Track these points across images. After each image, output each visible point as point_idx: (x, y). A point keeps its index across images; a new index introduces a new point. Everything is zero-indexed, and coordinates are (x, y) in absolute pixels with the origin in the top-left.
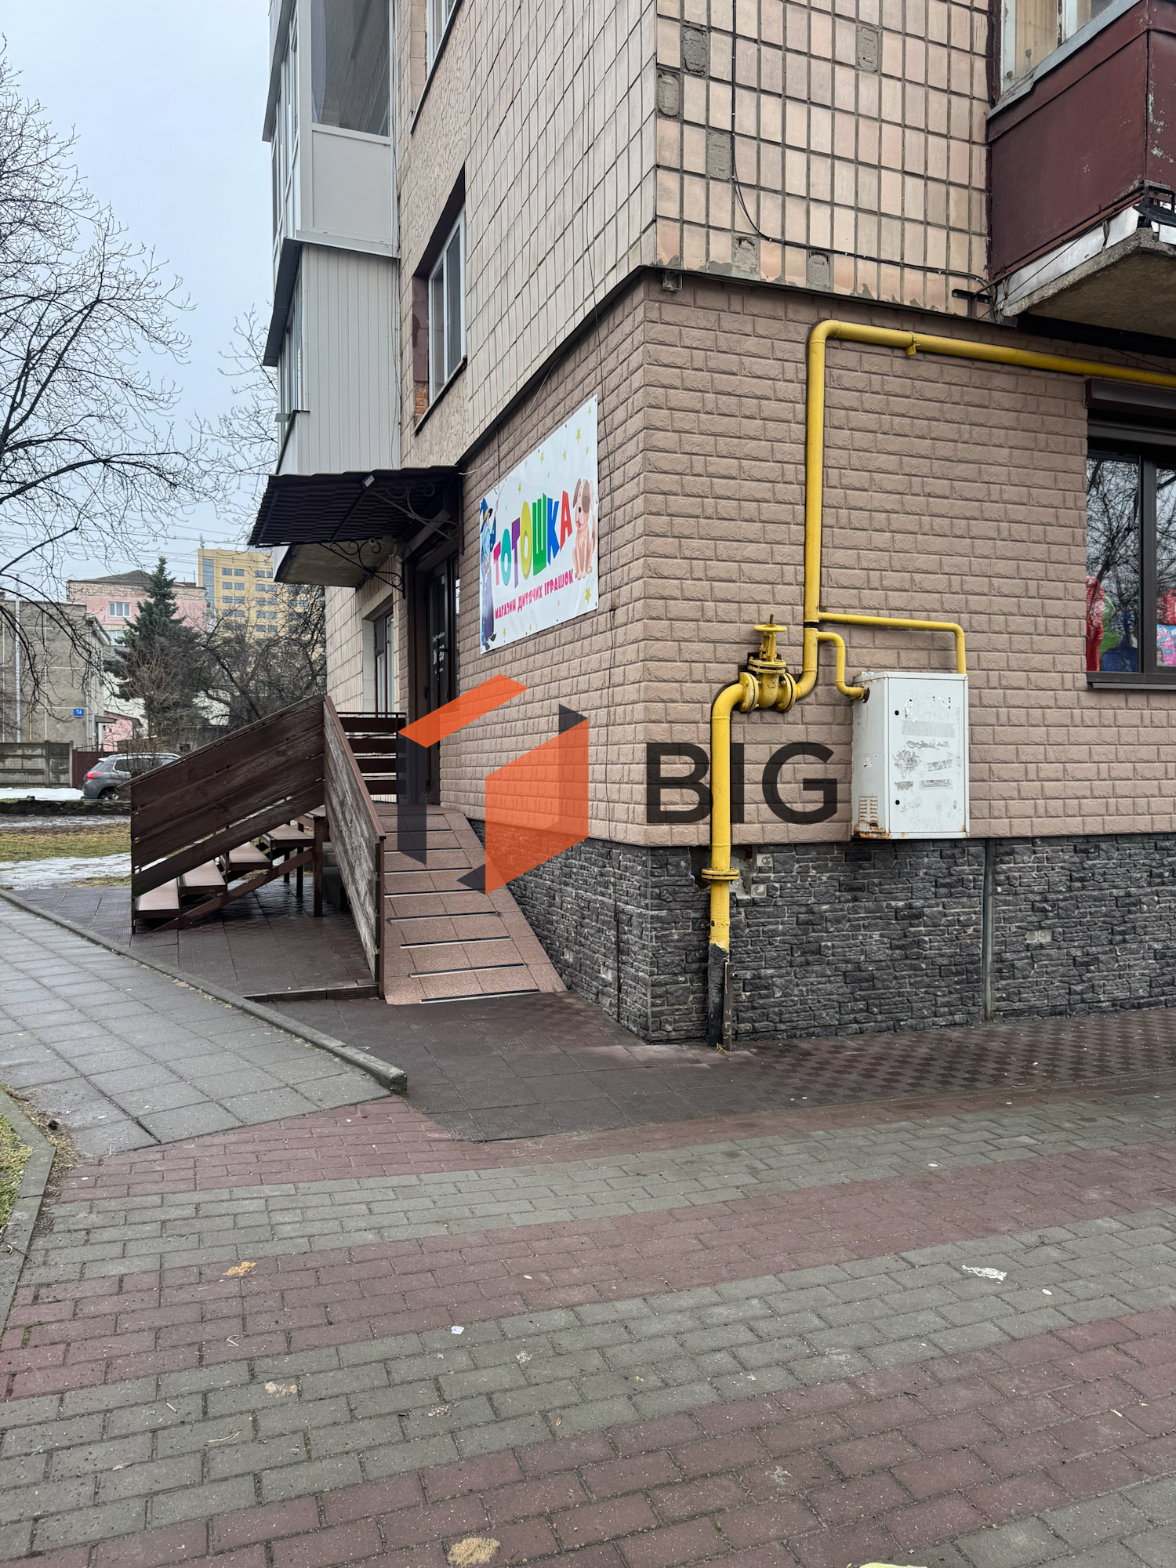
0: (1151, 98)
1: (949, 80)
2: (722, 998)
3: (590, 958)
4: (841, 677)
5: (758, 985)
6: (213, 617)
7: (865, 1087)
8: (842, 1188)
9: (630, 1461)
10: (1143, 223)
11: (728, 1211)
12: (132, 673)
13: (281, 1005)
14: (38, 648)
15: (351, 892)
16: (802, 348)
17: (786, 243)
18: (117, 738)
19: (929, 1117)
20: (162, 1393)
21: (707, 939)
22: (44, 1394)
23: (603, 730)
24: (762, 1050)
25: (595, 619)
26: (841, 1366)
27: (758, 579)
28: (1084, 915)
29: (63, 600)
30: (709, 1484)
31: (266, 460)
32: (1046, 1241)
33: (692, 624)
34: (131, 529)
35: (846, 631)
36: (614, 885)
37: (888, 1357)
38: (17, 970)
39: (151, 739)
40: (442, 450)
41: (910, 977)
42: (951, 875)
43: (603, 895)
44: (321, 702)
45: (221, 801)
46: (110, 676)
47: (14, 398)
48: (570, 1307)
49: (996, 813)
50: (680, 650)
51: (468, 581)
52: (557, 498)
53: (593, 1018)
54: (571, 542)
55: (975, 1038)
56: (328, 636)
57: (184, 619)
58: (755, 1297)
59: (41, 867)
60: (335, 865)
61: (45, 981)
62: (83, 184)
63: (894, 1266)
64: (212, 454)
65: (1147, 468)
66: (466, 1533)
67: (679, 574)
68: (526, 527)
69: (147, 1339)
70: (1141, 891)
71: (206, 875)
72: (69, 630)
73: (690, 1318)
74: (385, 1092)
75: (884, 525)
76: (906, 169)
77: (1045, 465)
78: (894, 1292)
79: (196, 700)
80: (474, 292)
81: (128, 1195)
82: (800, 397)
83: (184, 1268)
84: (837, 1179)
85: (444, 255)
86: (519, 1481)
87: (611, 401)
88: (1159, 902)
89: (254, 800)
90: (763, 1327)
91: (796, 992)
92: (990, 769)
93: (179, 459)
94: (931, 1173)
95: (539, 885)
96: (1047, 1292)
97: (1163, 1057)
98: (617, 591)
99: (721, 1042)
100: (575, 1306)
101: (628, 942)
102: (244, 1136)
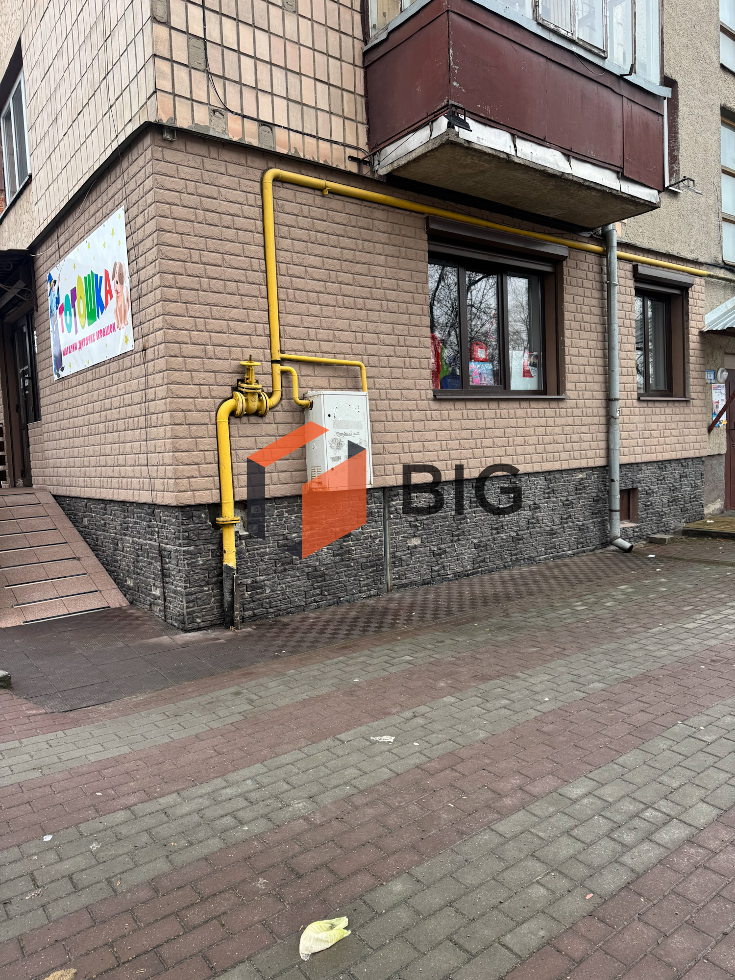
0: (451, 51)
1: (339, 24)
2: (233, 597)
3: (145, 582)
4: (296, 394)
5: (256, 586)
7: (320, 640)
8: (304, 703)
9: (167, 897)
10: (450, 126)
11: (233, 729)
16: (258, 185)
17: (244, 116)
19: (355, 652)
21: (222, 562)
23: (143, 431)
24: (259, 627)
25: (133, 356)
26: (300, 810)
27: (240, 332)
28: (437, 527)
30: (218, 899)
32: (417, 714)
33: (199, 360)
35: (297, 366)
36: (158, 533)
37: (327, 799)
40: (17, 239)
41: (345, 571)
43: (151, 540)
48: (127, 808)
49: (388, 473)
50: (192, 377)
51: (42, 330)
52: (101, 274)
53: (147, 621)
54: (112, 304)
55: (382, 603)
58: (248, 779)
63: (333, 744)
65: (461, 271)
66: (53, 969)
67: (187, 327)
68: (81, 293)
70: (466, 511)
73: (207, 799)
75: (315, 300)
76: (317, 77)
77: (406, 267)
78: (332, 760)
80: (33, 128)
82: (259, 217)
84: (300, 698)
85: (10, 101)
86: (91, 927)
87: (134, 211)
88: (475, 517)
90: (254, 796)
91: (279, 588)
92: (384, 447)
94: (355, 685)
95: (105, 538)
96: (416, 744)
97: (480, 602)
98: (146, 338)
99: (233, 624)
100: (131, 806)
101: (169, 569)
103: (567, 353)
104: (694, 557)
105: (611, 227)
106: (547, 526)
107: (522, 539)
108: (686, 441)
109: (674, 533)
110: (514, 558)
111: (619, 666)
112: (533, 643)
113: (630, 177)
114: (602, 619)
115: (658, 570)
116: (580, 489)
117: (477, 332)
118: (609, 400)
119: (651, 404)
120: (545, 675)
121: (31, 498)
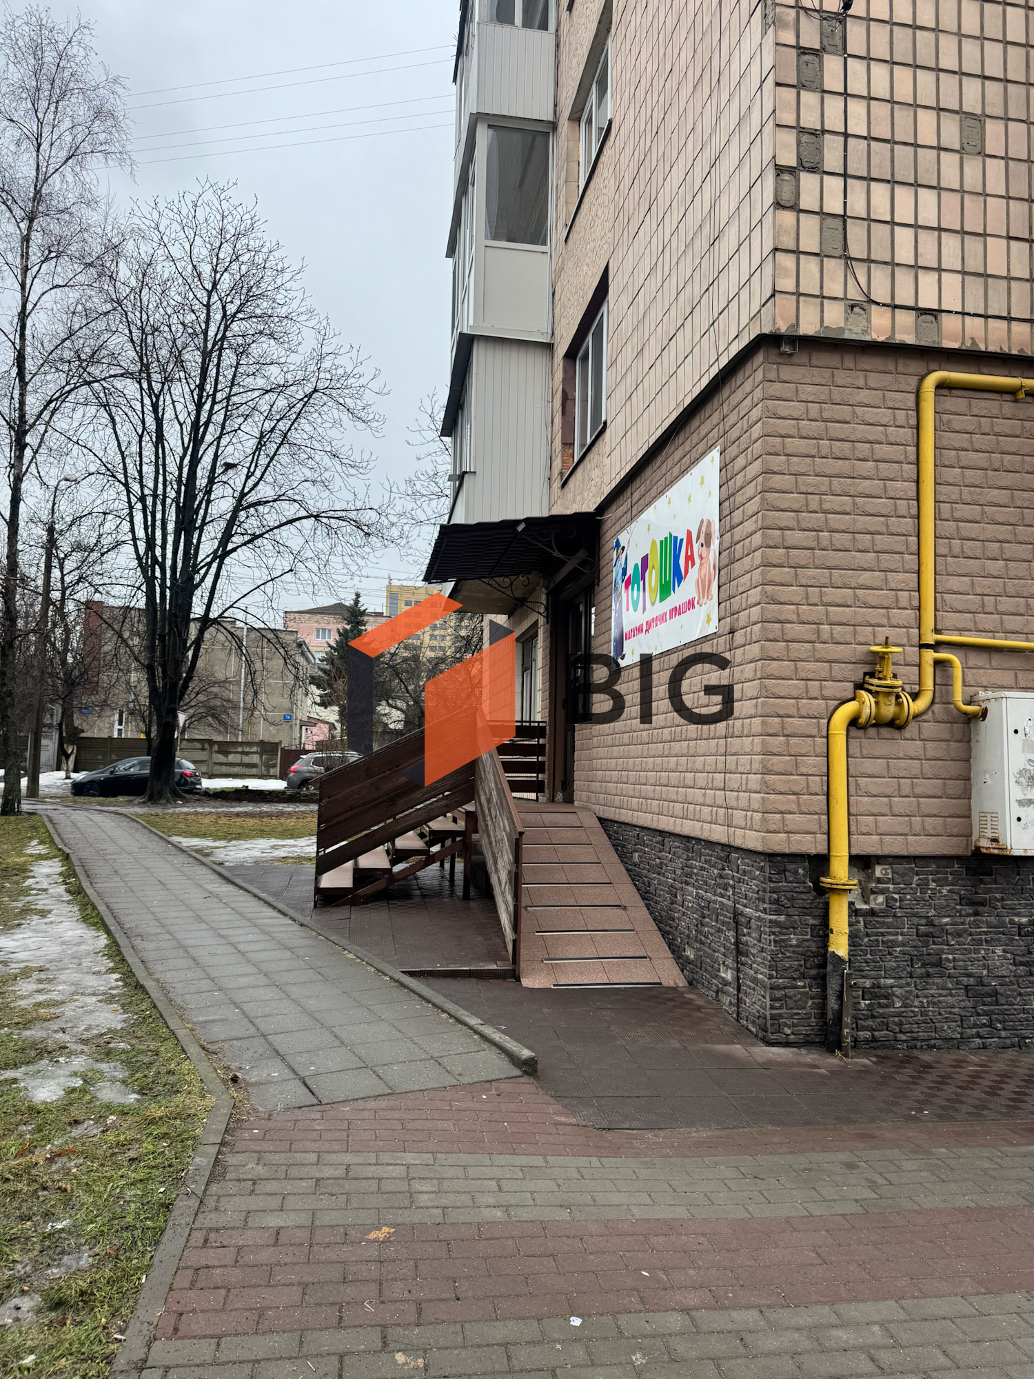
2: (841, 1005)
3: (710, 957)
4: (958, 695)
5: (877, 994)
7: (990, 1105)
8: (967, 1213)
11: (847, 1226)
12: (331, 686)
13: (431, 980)
14: (258, 665)
15: (494, 879)
16: (912, 397)
17: (895, 307)
18: (316, 738)
20: (304, 1350)
21: (826, 946)
22: (205, 1337)
23: (722, 742)
24: (882, 1060)
25: (715, 641)
27: (873, 604)
29: (280, 627)
31: (441, 514)
33: (808, 646)
34: (334, 570)
35: (962, 653)
36: (733, 887)
38: (220, 935)
39: (342, 740)
40: (583, 499)
43: (723, 896)
45: (390, 795)
46: (313, 688)
47: (249, 468)
48: (686, 1311)
50: (796, 669)
51: (602, 608)
52: (682, 535)
53: (713, 1015)
54: (693, 573)
58: (876, 1323)
59: (248, 846)
60: (482, 854)
61: (241, 947)
62: (308, 302)
64: (398, 509)
67: (795, 600)
68: (654, 561)
69: (296, 1292)
71: (375, 859)
72: (282, 651)
73: (808, 1338)
74: (517, 1072)
75: (997, 553)
76: (1011, 235)
79: (379, 708)
80: (614, 366)
81: (290, 1151)
82: (912, 441)
83: (332, 1226)
84: (960, 1202)
85: (590, 338)
87: (733, 451)
89: (416, 795)
90: (885, 1357)
91: (916, 1003)
93: (373, 514)
95: (662, 883)
98: (736, 616)
99: (840, 1049)
100: (691, 1310)
101: (746, 944)
102: (392, 1103)
121: (571, 819)
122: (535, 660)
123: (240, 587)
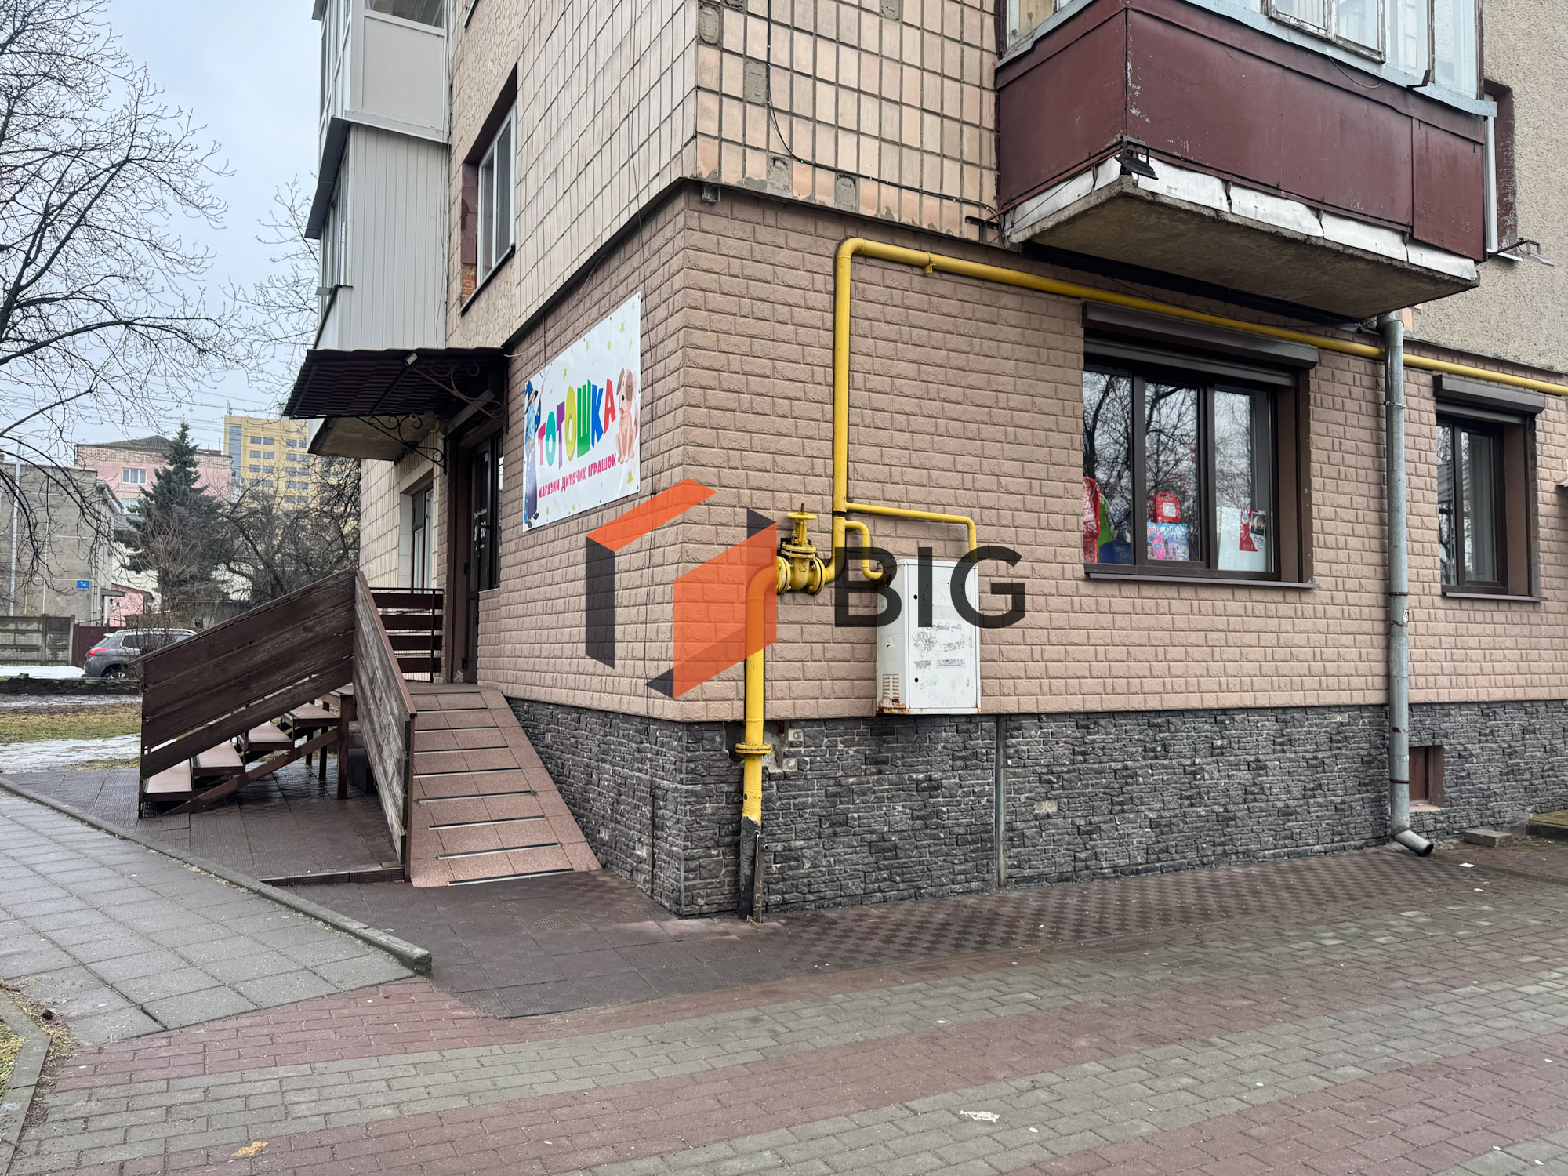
0: (1130, 66)
1: (962, 33)
2: (753, 871)
3: (626, 835)
4: (867, 563)
5: (789, 856)
6: (238, 487)
7: (885, 952)
8: (856, 1047)
10: (1124, 171)
11: (747, 1072)
12: (146, 544)
13: (300, 889)
14: (41, 515)
15: (378, 772)
16: (830, 262)
17: (816, 166)
18: (125, 612)
19: (941, 978)
21: (740, 812)
23: (643, 609)
24: (791, 921)
25: (637, 502)
27: (791, 470)
28: (1086, 787)
29: (71, 465)
31: (304, 330)
32: (1037, 1085)
34: (154, 394)
35: (870, 521)
36: (651, 760)
38: (7, 857)
39: (163, 614)
40: (488, 332)
41: (929, 846)
42: (966, 748)
43: (640, 771)
44: (352, 578)
45: (241, 679)
46: (121, 547)
47: (28, 254)
48: (588, 1168)
49: (1006, 691)
50: (717, 533)
51: (513, 460)
52: (602, 385)
53: (626, 895)
54: (614, 428)
55: (989, 903)
56: (362, 509)
57: (205, 488)
58: (767, 1149)
59: (35, 749)
60: (362, 745)
61: (40, 868)
62: (117, 43)
63: (900, 1114)
64: (246, 321)
65: (1138, 382)
67: (716, 462)
68: (571, 410)
70: (1137, 764)
71: (221, 756)
72: (77, 497)
73: (704, 1172)
74: (408, 972)
75: (904, 425)
76: (924, 107)
77: (1047, 377)
78: (896, 1138)
79: (215, 574)
80: (523, 184)
81: (131, 1081)
82: (829, 306)
83: (191, 1150)
84: (850, 1038)
85: (495, 145)
87: (654, 299)
88: (1153, 775)
89: (279, 677)
91: (824, 863)
92: (1000, 651)
93: (210, 325)
94: (939, 1028)
95: (574, 764)
96: (1033, 1130)
97: (1155, 918)
98: (658, 476)
99: (751, 913)
100: (593, 1166)
101: (662, 817)
102: (258, 1019)
103: (1315, 514)
104: (1547, 873)
105: (1393, 316)
106: (1279, 800)
107: (1234, 818)
108: (1534, 671)
109: (1512, 829)
110: (1219, 849)
111: (1392, 1043)
112: (1244, 992)
113: (1425, 239)
114: (1368, 964)
115: (1477, 890)
116: (1339, 741)
117: (1167, 473)
118: (1390, 595)
119: (1466, 605)
120: (1260, 1046)
121: (473, 700)
122: (428, 517)
123: (13, 410)
